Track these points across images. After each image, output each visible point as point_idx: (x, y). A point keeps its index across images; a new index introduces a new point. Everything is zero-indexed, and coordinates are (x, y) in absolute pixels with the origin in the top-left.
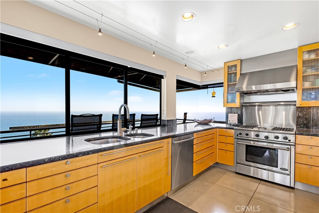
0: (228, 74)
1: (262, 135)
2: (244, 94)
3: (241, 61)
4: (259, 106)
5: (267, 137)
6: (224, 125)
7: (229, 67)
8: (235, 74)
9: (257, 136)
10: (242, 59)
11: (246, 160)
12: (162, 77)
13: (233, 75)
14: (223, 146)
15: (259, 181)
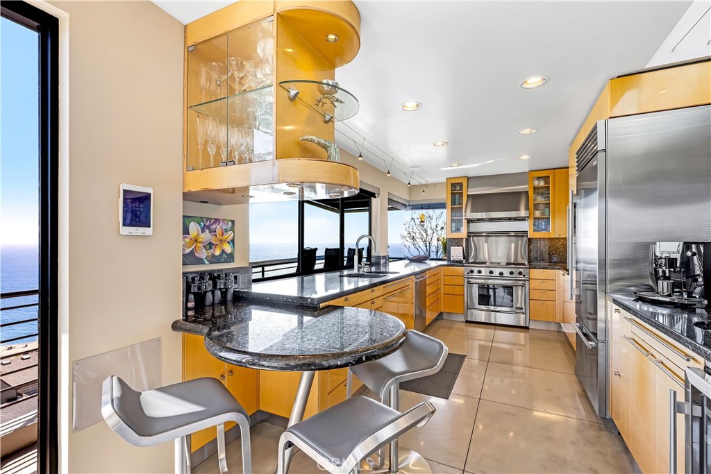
0: (452, 193)
1: (497, 272)
2: (469, 221)
3: (468, 178)
4: (486, 236)
5: (501, 274)
6: (445, 263)
7: (453, 185)
8: (461, 194)
9: (491, 272)
10: (469, 176)
11: (479, 304)
12: (373, 195)
13: (457, 195)
14: (450, 290)
15: (494, 327)
